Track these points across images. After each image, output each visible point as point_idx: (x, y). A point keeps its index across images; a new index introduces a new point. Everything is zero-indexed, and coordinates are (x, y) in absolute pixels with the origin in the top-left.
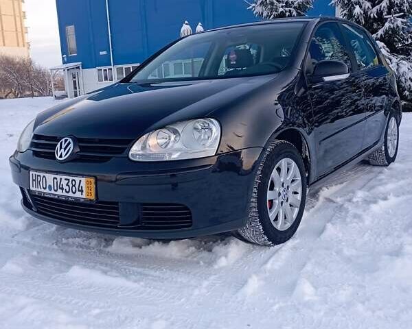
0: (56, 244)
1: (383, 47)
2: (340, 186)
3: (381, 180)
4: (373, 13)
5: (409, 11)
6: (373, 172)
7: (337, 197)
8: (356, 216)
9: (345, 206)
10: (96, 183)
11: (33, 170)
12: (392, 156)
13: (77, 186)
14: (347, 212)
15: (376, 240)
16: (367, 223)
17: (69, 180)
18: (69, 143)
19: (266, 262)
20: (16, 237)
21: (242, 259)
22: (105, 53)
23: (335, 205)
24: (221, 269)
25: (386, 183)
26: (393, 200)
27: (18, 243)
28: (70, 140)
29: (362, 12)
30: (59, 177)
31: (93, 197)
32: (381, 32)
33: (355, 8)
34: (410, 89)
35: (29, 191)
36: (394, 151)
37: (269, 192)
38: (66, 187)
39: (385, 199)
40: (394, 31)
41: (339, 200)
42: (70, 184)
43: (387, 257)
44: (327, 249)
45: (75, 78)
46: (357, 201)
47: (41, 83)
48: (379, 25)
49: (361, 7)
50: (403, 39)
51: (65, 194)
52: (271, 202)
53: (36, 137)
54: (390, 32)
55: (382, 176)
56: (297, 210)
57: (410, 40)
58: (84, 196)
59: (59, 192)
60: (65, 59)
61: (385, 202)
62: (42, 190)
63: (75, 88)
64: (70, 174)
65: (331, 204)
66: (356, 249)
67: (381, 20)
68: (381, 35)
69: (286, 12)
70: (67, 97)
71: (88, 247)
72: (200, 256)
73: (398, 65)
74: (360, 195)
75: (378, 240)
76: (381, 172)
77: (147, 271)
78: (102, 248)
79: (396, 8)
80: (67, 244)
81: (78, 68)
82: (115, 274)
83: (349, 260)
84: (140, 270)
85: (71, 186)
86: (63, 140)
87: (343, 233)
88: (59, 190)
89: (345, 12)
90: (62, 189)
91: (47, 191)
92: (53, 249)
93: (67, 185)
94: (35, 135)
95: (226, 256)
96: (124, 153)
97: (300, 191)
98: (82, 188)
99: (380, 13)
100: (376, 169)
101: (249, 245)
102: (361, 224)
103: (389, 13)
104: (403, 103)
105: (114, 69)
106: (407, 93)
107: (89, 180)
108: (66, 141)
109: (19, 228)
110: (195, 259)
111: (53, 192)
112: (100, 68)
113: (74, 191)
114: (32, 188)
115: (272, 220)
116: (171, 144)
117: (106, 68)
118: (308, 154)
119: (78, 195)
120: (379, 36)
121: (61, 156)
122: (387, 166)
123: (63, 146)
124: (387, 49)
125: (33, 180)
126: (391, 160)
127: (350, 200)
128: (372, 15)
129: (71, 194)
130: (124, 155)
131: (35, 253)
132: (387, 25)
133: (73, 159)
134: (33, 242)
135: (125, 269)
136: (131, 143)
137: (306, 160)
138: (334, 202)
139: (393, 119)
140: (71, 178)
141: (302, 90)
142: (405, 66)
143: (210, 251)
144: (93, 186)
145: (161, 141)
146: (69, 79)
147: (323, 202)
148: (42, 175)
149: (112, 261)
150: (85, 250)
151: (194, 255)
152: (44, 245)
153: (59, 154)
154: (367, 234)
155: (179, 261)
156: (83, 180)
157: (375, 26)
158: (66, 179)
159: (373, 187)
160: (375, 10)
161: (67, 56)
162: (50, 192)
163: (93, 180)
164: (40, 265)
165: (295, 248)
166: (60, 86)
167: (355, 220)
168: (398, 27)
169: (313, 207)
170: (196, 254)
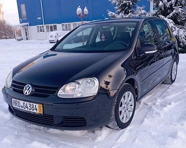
0: (25, 128)
1: (172, 22)
2: (150, 96)
3: (168, 92)
4: (168, 5)
5: (185, 4)
6: (165, 88)
7: (149, 102)
8: (157, 113)
9: (152, 108)
10: (43, 107)
11: (14, 98)
12: (173, 79)
13: (34, 107)
14: (153, 111)
15: (165, 126)
16: (162, 117)
17: (30, 104)
18: (30, 87)
19: (118, 139)
20: (7, 123)
21: (107, 136)
22: (40, 18)
23: (148, 106)
24: (98, 142)
25: (170, 95)
26: (173, 104)
27: (8, 127)
28: (30, 86)
29: (163, 5)
30: (26, 103)
31: (42, 113)
32: (171, 15)
33: (159, 2)
34: (183, 42)
35: (12, 106)
36: (175, 77)
37: (120, 108)
38: (29, 107)
39: (170, 104)
40: (177, 14)
41: (150, 104)
42: (31, 106)
43: (170, 138)
44: (145, 131)
45: (26, 30)
46: (158, 105)
47: (10, 32)
48: (170, 11)
49: (162, 2)
50: (181, 18)
51: (29, 110)
52: (121, 112)
53: (14, 81)
54: (176, 15)
55: (169, 90)
56: (131, 113)
57: (184, 18)
58: (38, 112)
59: (26, 109)
60: (21, 21)
61: (170, 105)
62: (18, 107)
63: (27, 35)
64: (31, 102)
65: (146, 106)
66: (157, 132)
67: (171, 9)
68: (171, 16)
69: (127, 3)
70: (23, 39)
71: (39, 130)
72: (89, 135)
73: (178, 31)
74: (159, 101)
75: (167, 126)
76: (168, 88)
77: (66, 143)
78: (46, 130)
79: (179, 3)
80: (30, 128)
81: (28, 25)
82: (53, 145)
83: (154, 138)
84: (63, 142)
85: (31, 107)
86: (27, 85)
87: (151, 123)
88: (26, 108)
89: (155, 4)
90: (28, 108)
91: (21, 108)
92: (24, 130)
93: (30, 106)
94: (13, 81)
95: (101, 136)
96: (55, 93)
97: (133, 105)
98: (37, 109)
99: (171, 5)
100: (167, 86)
101: (111, 129)
102: (159, 118)
103: (175, 6)
104: (180, 49)
105: (45, 26)
106: (181, 44)
107: (40, 105)
108: (28, 86)
109: (8, 119)
110: (87, 137)
111: (23, 109)
112: (38, 26)
113: (33, 109)
114: (13, 106)
115: (121, 119)
116: (76, 89)
117: (41, 26)
118: (137, 88)
119: (35, 111)
120: (170, 17)
121: (26, 93)
122: (171, 84)
123: (27, 89)
124: (174, 23)
125: (14, 103)
126: (173, 81)
127: (154, 104)
128: (167, 6)
129: (31, 111)
130: (55, 94)
131: (16, 133)
132: (174, 11)
133: (32, 95)
134: (15, 127)
135: (57, 142)
136: (58, 89)
137: (136, 90)
138: (147, 105)
139: (175, 63)
140: (31, 104)
141: (135, 57)
142: (181, 32)
143: (94, 132)
144: (42, 108)
145: (72, 88)
146: (23, 31)
147: (143, 105)
148: (18, 101)
149: (51, 138)
150: (38, 131)
151: (87, 135)
152: (20, 128)
153: (25, 92)
154: (162, 123)
155: (80, 137)
156: (37, 105)
157: (169, 11)
158: (29, 104)
159: (164, 97)
160: (169, 3)
161: (22, 19)
162: (22, 109)
163: (41, 105)
164: (19, 140)
165: (130, 131)
166: (19, 34)
167: (157, 116)
168: (179, 12)
169: (138, 108)
170: (88, 134)
